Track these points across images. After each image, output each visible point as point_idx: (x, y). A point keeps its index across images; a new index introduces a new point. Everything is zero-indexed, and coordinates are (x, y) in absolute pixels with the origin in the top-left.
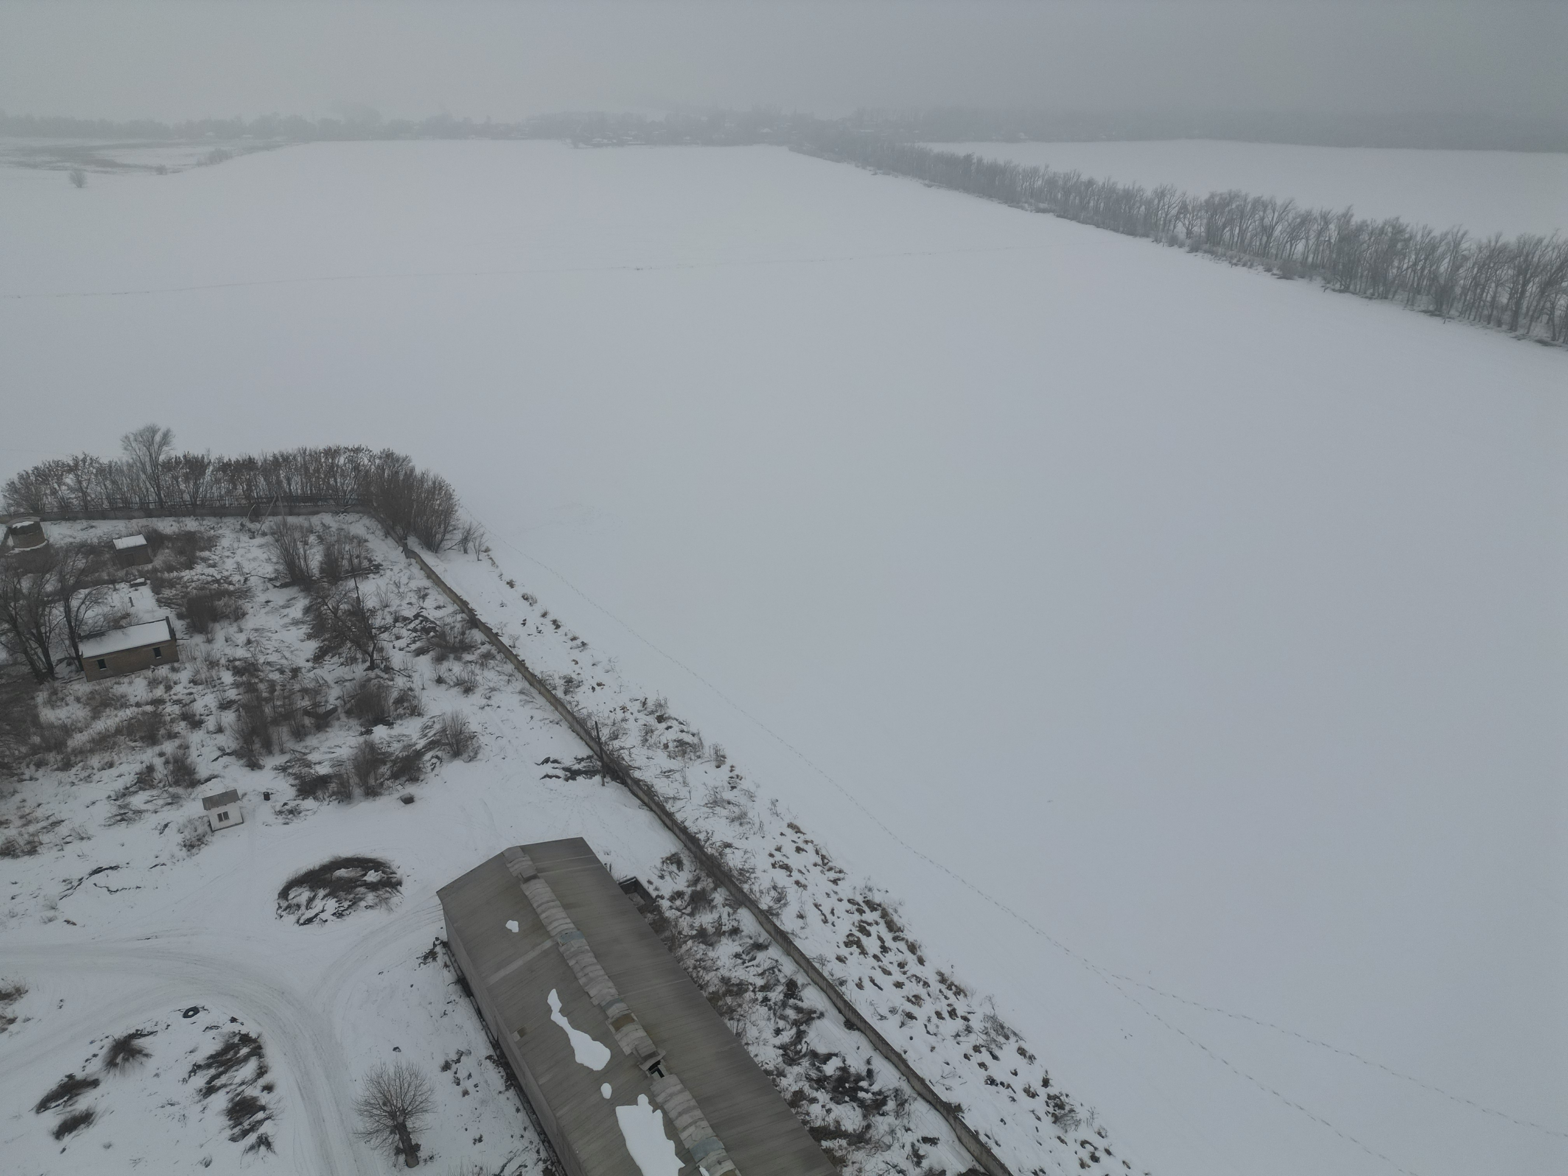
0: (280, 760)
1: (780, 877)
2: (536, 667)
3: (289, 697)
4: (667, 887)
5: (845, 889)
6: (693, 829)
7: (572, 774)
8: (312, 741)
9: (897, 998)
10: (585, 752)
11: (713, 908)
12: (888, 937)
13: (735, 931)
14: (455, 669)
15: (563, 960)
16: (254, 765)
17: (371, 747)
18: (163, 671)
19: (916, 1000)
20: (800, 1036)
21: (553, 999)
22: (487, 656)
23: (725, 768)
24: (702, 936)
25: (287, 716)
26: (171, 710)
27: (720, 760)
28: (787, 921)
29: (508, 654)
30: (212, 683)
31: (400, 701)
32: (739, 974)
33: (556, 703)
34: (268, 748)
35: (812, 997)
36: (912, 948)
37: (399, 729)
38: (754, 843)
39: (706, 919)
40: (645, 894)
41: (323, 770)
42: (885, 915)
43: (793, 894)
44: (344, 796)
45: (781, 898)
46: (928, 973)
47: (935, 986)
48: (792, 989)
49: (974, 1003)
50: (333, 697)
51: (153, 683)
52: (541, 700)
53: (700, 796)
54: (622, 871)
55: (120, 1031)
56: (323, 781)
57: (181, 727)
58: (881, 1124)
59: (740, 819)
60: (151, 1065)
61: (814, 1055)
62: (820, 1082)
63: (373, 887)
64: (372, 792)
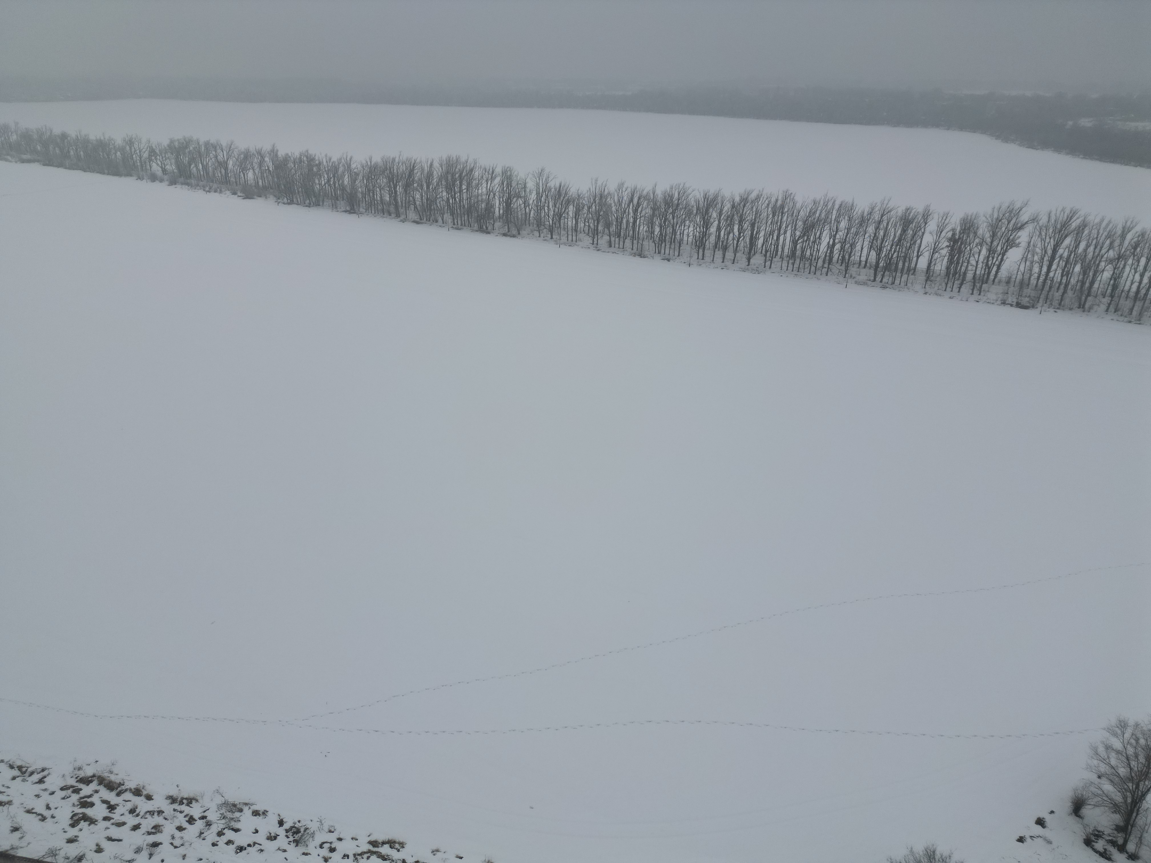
5: (54, 782)
9: (138, 839)
12: (111, 797)
19: (157, 829)
36: (137, 792)
42: (102, 781)
46: (160, 802)
47: (168, 808)
49: (206, 802)
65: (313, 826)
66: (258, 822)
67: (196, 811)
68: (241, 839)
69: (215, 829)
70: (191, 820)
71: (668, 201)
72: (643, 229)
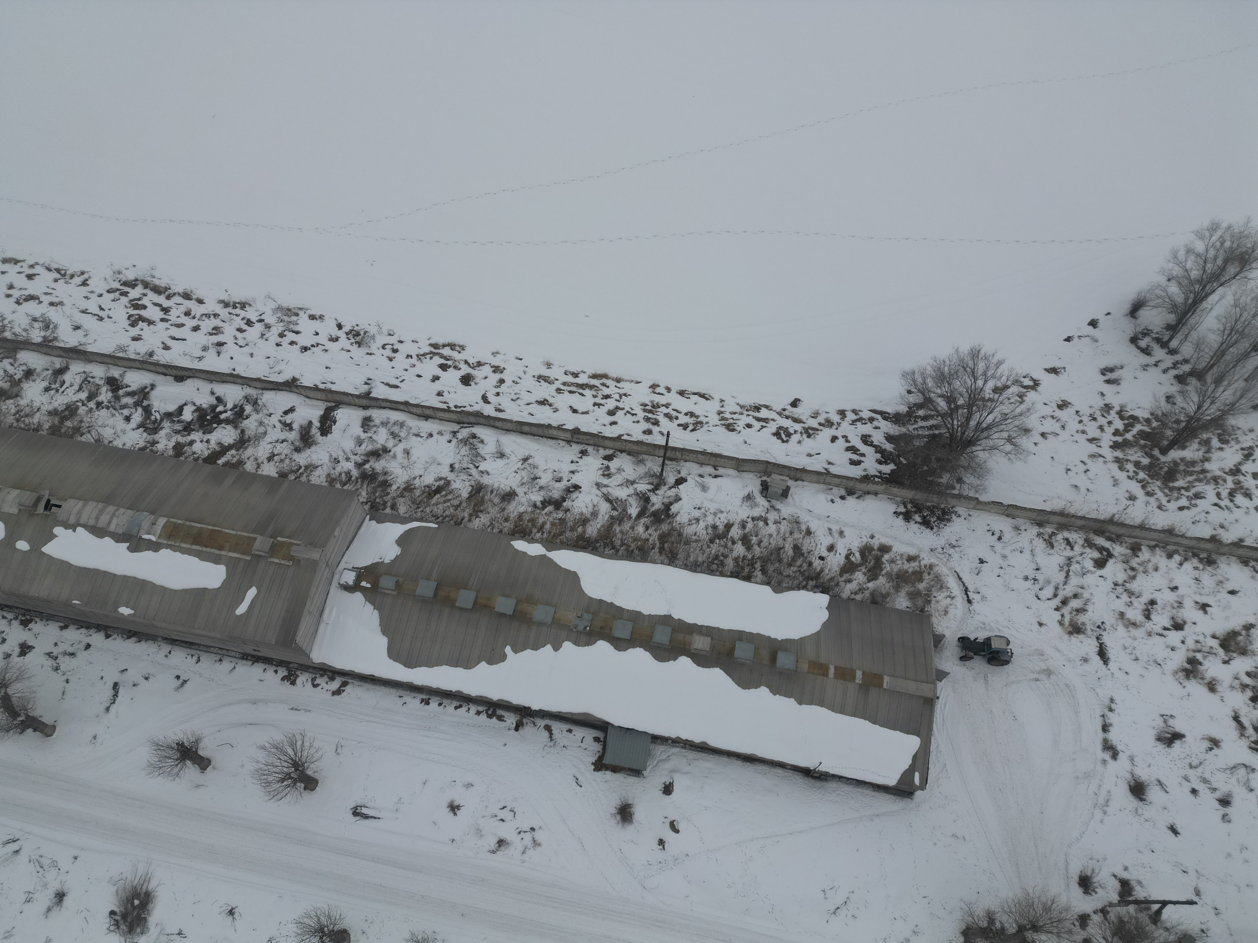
1: (31, 308)
5: (98, 284)
9: (201, 338)
12: (161, 299)
13: (29, 374)
19: (217, 330)
20: (147, 411)
28: (68, 339)
32: (60, 401)
35: (135, 379)
36: (187, 296)
42: (146, 285)
43: (54, 315)
45: (47, 325)
46: (211, 306)
47: (224, 312)
48: (114, 384)
58: (250, 424)
61: (168, 415)
62: (188, 428)
66: (316, 325)
67: (251, 314)
68: (303, 340)
69: (275, 331)
70: (249, 323)
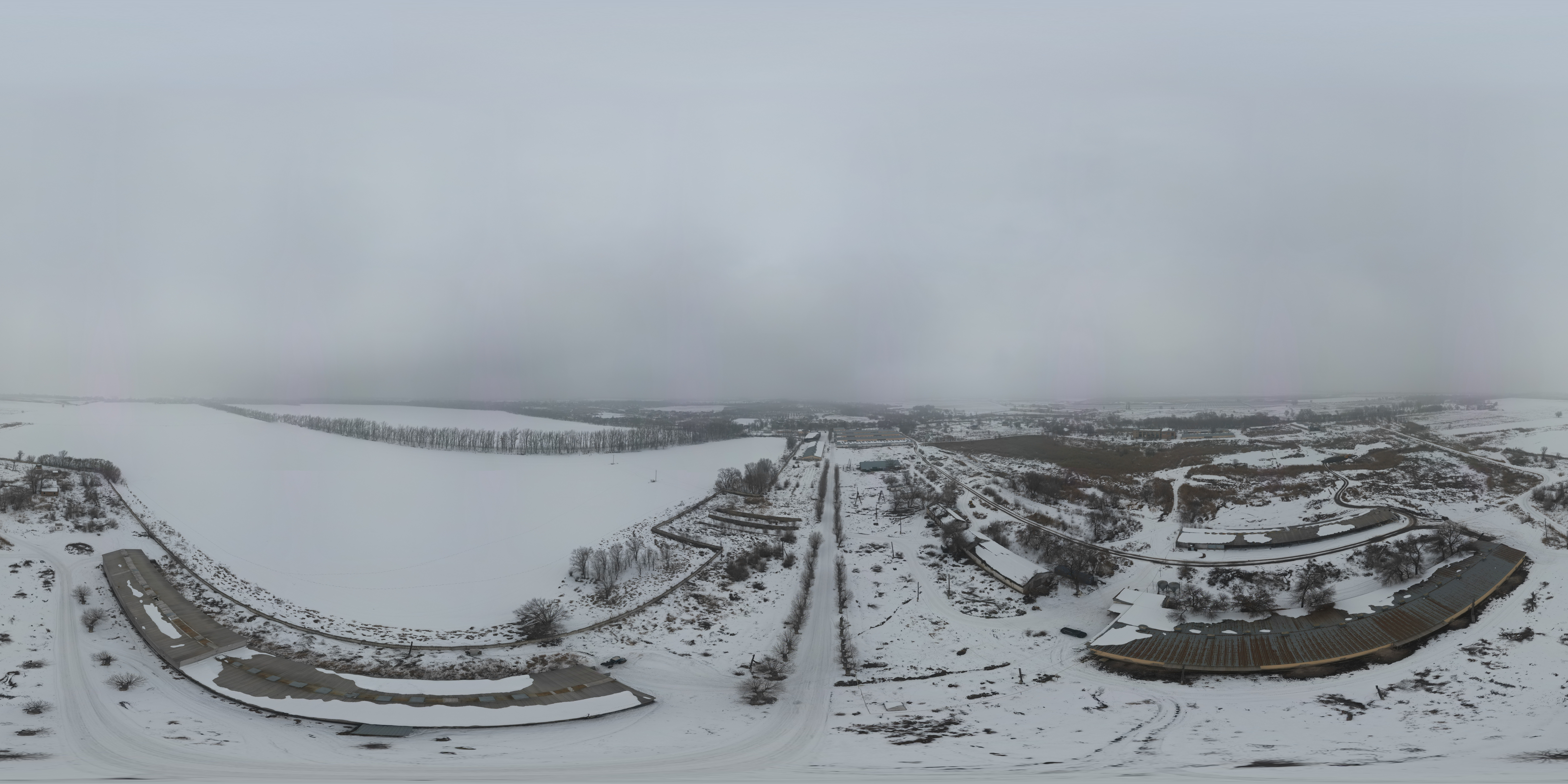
0: (73, 520)
1: (195, 562)
2: (135, 511)
3: (77, 508)
4: (163, 563)
5: (214, 565)
6: (171, 550)
7: (140, 536)
8: (80, 518)
9: (230, 586)
10: (144, 531)
11: (175, 568)
12: (226, 574)
13: (182, 573)
14: (115, 509)
15: (132, 574)
16: (67, 520)
17: (93, 522)
18: (55, 497)
19: (235, 586)
20: (200, 595)
21: (129, 582)
22: (123, 507)
23: (181, 538)
24: (172, 574)
25: (76, 512)
26: (54, 505)
27: (179, 535)
28: (197, 571)
29: (128, 507)
30: (63, 502)
31: (101, 514)
32: (183, 582)
33: (138, 520)
34: (71, 517)
35: (204, 587)
36: (233, 576)
37: (99, 520)
38: (188, 554)
39: (174, 570)
40: (157, 564)
41: (81, 524)
42: (225, 569)
43: (198, 566)
44: (84, 531)
45: (195, 566)
46: (238, 580)
47: (240, 583)
48: (198, 585)
49: (252, 585)
50: (86, 510)
51: (52, 499)
52: (135, 519)
53: (174, 543)
54: (151, 557)
55: (28, 559)
56: (81, 527)
57: (55, 509)
58: (225, 610)
59: (185, 549)
60: (31, 568)
61: (205, 598)
62: (207, 603)
63: (87, 550)
64: (91, 531)
65: (284, 601)
66: (266, 595)
67: (248, 586)
68: (259, 597)
69: (252, 592)
70: (246, 588)
71: (422, 431)
72: (414, 439)
